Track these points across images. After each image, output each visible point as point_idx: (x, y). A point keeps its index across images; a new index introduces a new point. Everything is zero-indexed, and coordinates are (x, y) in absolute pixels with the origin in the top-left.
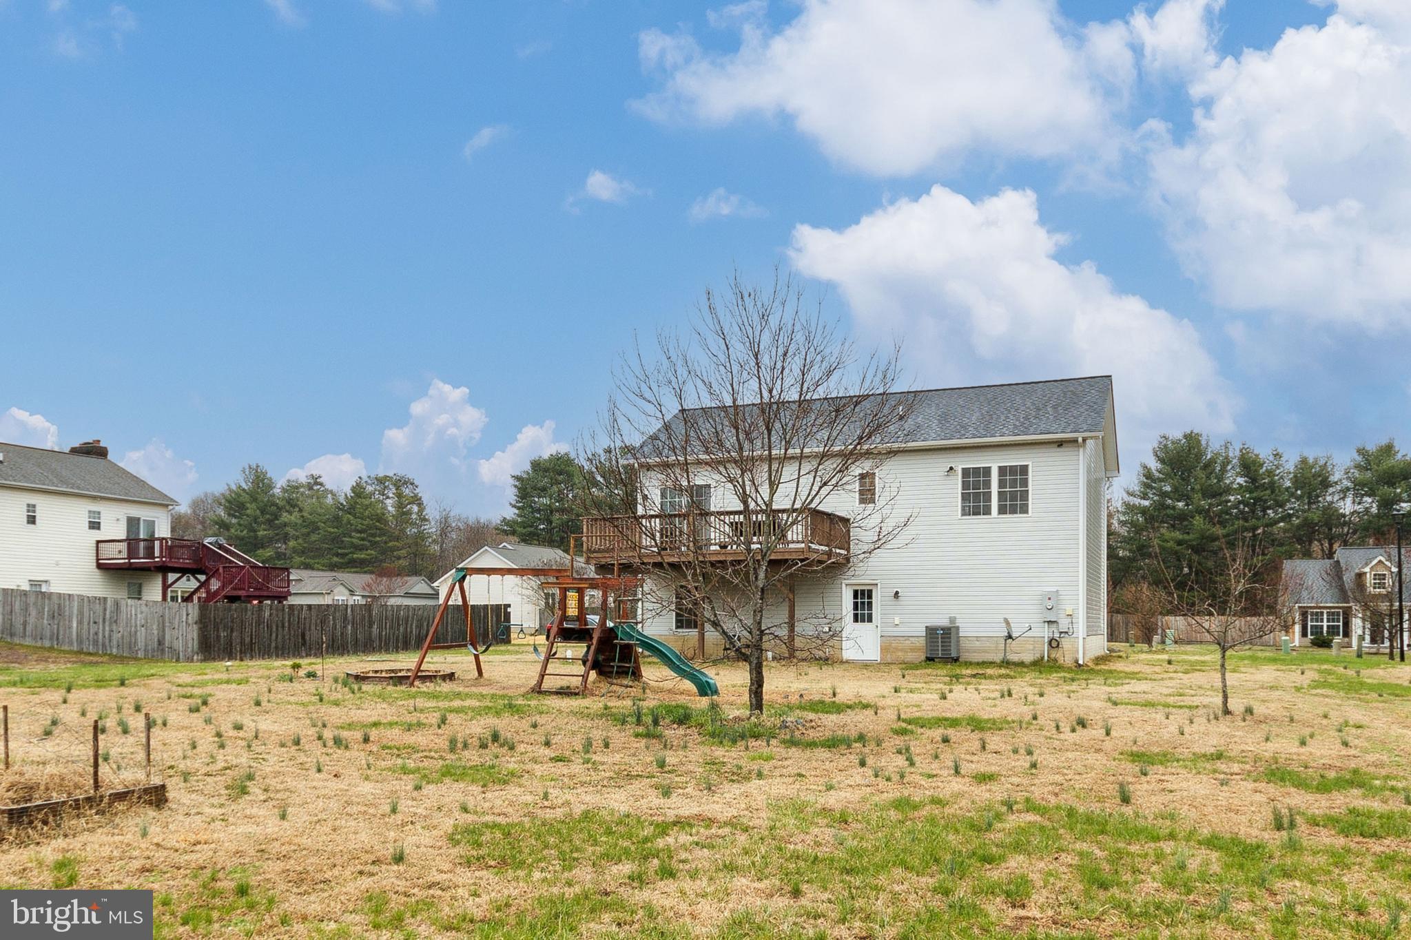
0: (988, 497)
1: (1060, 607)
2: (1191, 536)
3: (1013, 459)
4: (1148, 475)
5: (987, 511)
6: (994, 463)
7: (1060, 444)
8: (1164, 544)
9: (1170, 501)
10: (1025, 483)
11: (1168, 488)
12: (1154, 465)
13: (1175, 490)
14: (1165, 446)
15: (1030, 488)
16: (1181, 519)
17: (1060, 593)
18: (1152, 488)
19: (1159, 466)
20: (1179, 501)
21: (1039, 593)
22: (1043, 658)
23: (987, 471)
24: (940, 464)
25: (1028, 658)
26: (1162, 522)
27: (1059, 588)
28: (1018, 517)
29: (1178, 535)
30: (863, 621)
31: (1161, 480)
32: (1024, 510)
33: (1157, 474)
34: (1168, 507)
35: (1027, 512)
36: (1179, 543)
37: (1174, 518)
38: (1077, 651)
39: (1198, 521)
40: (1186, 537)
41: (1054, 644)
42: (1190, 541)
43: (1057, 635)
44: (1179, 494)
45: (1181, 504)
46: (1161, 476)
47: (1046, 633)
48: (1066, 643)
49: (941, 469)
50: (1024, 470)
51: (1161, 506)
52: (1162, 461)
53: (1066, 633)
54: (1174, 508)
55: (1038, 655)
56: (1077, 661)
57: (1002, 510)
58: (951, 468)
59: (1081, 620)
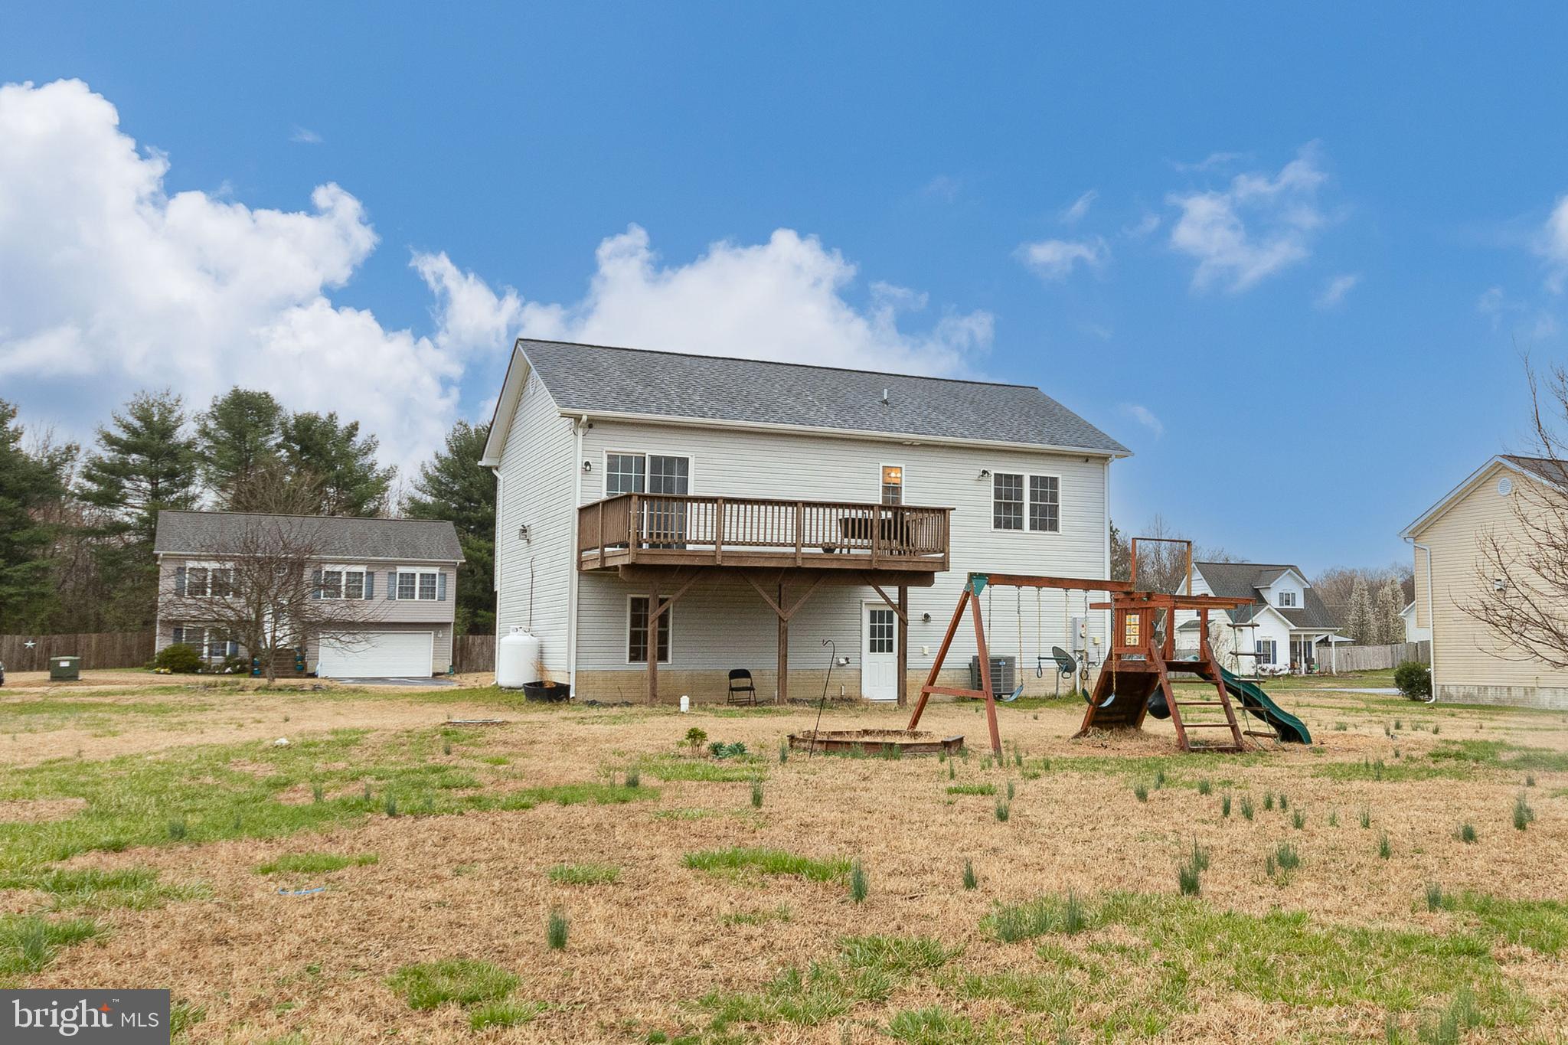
0: (1019, 508)
3: (1045, 470)
5: (1019, 525)
6: (1027, 470)
7: (1087, 459)
10: (1054, 497)
15: (1060, 503)
17: (1089, 620)
23: (1020, 480)
24: (973, 466)
27: (1088, 614)
28: (1048, 534)
30: (881, 650)
32: (1054, 526)
35: (1056, 529)
43: (1086, 666)
48: (1093, 674)
49: (973, 472)
50: (1054, 481)
57: (1033, 527)
58: (984, 472)
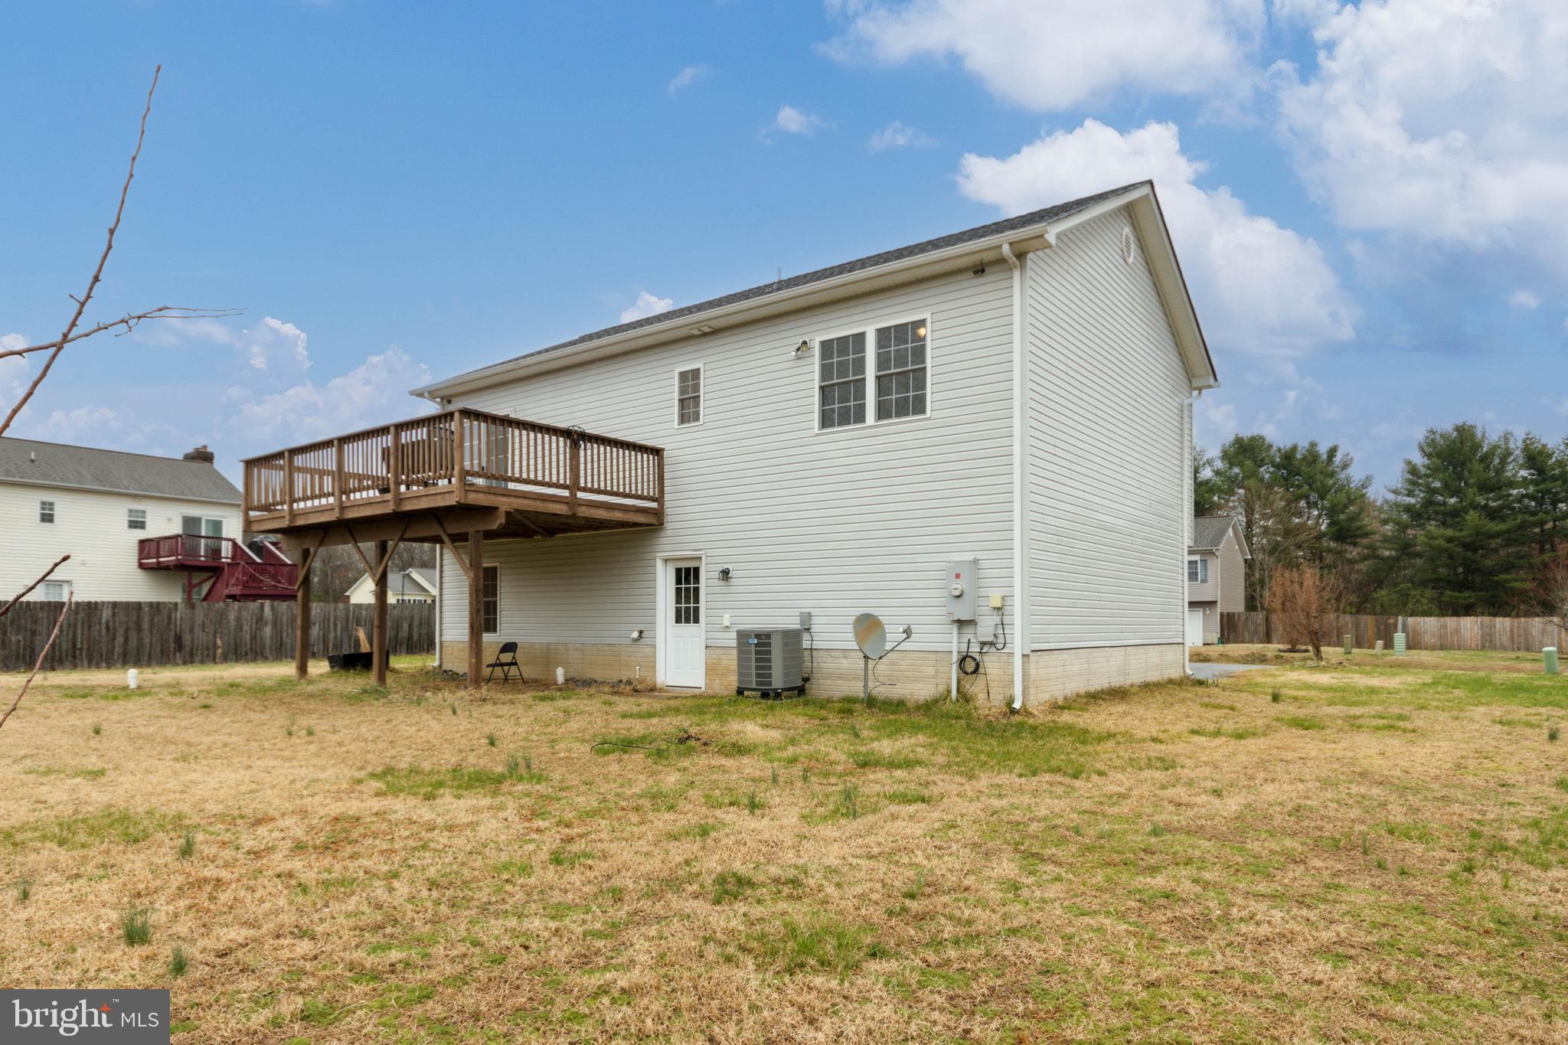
0: (860, 388)
1: (982, 592)
2: (1465, 533)
3: (899, 313)
4: (1413, 470)
5: (860, 416)
6: (870, 324)
8: (1431, 542)
9: (1440, 498)
10: (920, 356)
11: (1438, 484)
12: (1419, 460)
13: (1446, 486)
14: (1433, 440)
15: (929, 364)
16: (1452, 516)
17: (982, 564)
18: (1419, 484)
19: (1426, 461)
20: (1451, 497)
21: (943, 565)
22: (949, 691)
23: (860, 338)
24: (787, 340)
25: (922, 691)
26: (1429, 519)
27: (979, 555)
28: (909, 422)
29: (1449, 532)
30: (687, 621)
31: (1427, 476)
32: (919, 407)
33: (1423, 471)
34: (1439, 504)
35: (923, 411)
36: (1450, 540)
37: (1445, 514)
38: (1012, 682)
39: (1472, 517)
40: (1458, 534)
41: (969, 666)
42: (1463, 537)
43: (975, 648)
44: (1449, 489)
45: (1453, 501)
46: (1428, 472)
47: (953, 644)
48: (992, 664)
49: (788, 349)
50: (918, 330)
51: (1428, 503)
52: (1429, 456)
53: (992, 644)
54: (1444, 504)
55: (942, 688)
56: (1010, 702)
57: (883, 413)
58: (804, 345)
59: (1017, 620)
